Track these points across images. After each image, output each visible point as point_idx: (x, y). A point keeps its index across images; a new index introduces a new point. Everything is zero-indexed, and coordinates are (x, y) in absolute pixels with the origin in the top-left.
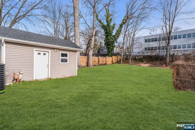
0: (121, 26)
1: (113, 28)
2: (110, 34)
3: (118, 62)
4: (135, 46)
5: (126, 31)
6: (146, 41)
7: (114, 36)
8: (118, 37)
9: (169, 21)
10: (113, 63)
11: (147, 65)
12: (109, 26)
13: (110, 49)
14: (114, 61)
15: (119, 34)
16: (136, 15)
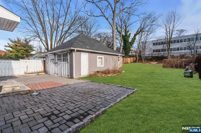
0: (135, 35)
1: (129, 37)
2: (127, 41)
3: (135, 62)
4: (147, 50)
5: (140, 40)
6: (154, 44)
7: (130, 43)
8: (133, 43)
9: (170, 34)
10: (131, 62)
11: (156, 63)
12: (127, 36)
13: (127, 52)
14: (132, 61)
15: (134, 41)
16: (147, 29)
